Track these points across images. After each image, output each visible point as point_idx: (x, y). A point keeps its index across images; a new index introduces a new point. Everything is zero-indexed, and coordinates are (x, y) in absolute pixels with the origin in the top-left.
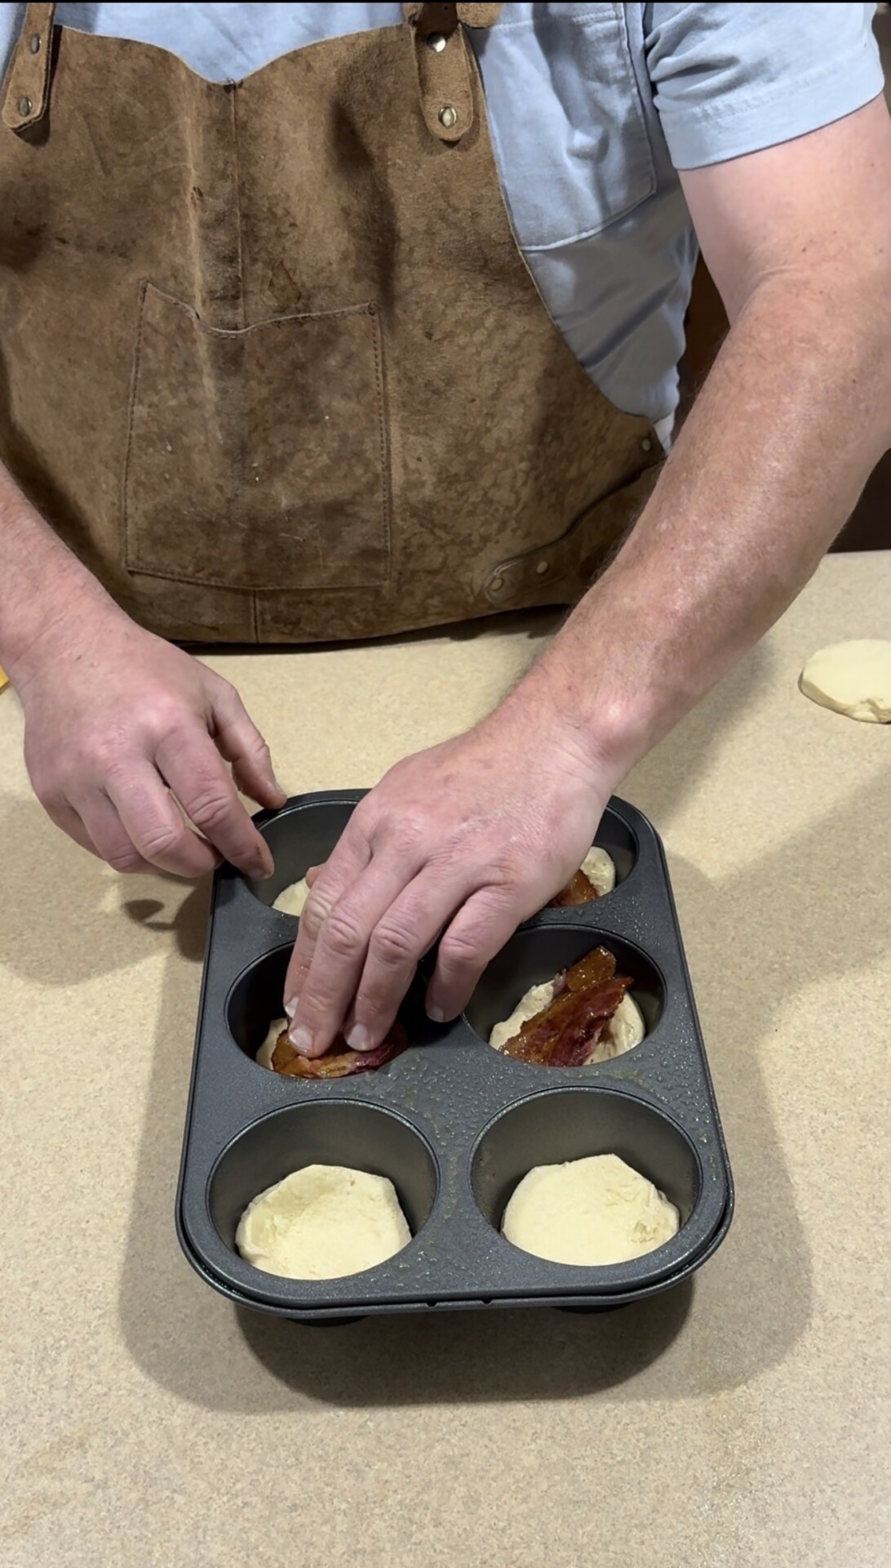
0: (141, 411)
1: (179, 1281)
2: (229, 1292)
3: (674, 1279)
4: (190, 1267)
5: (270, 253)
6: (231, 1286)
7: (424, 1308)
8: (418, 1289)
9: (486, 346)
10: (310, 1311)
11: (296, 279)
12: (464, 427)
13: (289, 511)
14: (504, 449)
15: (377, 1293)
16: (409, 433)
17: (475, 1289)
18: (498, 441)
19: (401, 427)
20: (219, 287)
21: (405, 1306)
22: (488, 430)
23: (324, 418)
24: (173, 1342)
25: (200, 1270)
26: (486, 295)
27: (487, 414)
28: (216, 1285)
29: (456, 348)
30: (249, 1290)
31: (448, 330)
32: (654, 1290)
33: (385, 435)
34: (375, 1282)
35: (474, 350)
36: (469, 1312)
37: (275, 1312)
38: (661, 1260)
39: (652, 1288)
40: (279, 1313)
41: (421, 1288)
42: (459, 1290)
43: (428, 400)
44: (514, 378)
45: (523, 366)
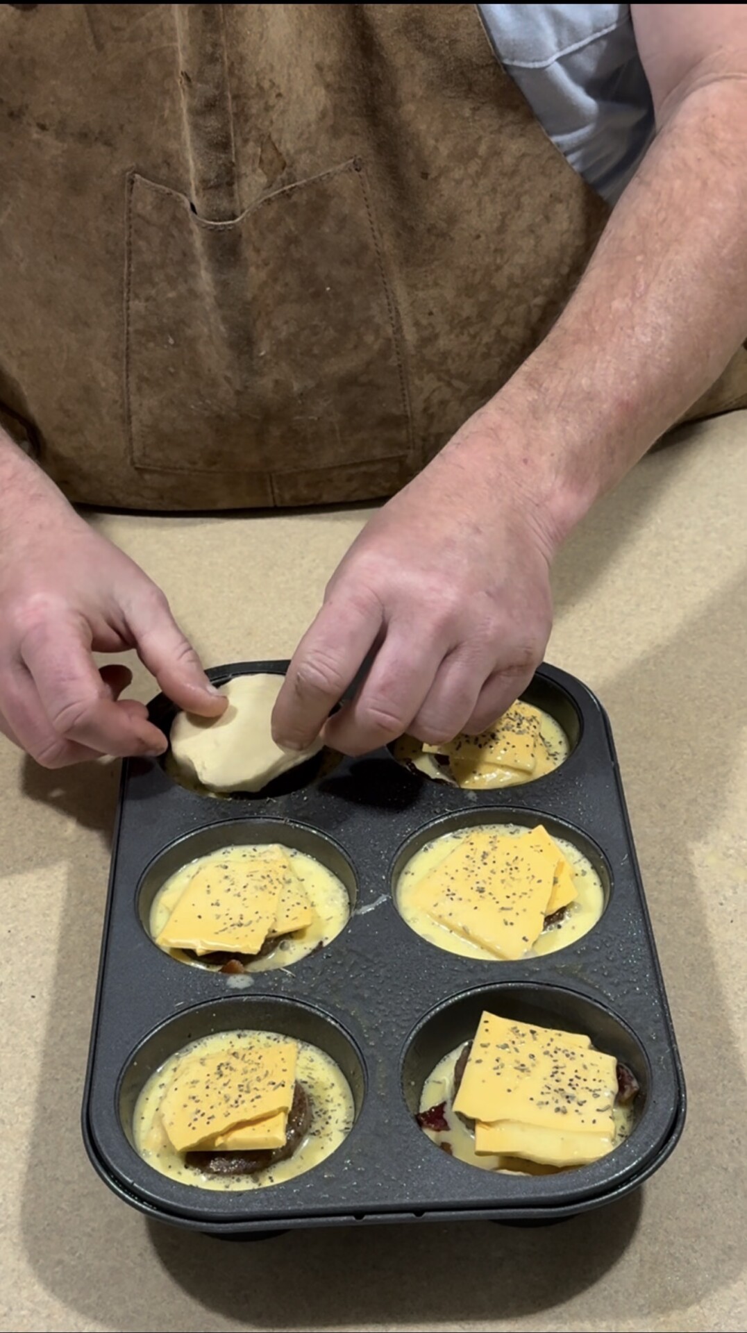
0: (137, 306)
1: (86, 1191)
2: (140, 1204)
3: (621, 1190)
4: (97, 1176)
5: (259, 129)
6: (142, 1198)
7: (351, 1221)
8: (343, 1201)
9: (482, 177)
10: (227, 1225)
11: (282, 149)
13: (302, 394)
14: (517, 286)
15: (301, 1205)
16: (417, 289)
17: (407, 1200)
18: (510, 278)
19: (406, 285)
20: (213, 175)
21: (330, 1219)
22: (499, 268)
23: (325, 289)
25: (109, 1180)
26: (474, 121)
27: (496, 251)
28: (127, 1196)
29: (453, 184)
30: (162, 1202)
31: (442, 166)
32: (600, 1202)
33: (391, 296)
34: (297, 1193)
35: (470, 182)
36: (399, 1225)
37: (189, 1226)
38: (608, 1169)
39: (597, 1200)
40: (194, 1227)
41: (348, 1200)
42: (389, 1202)
43: (433, 246)
44: (519, 207)
45: (526, 192)
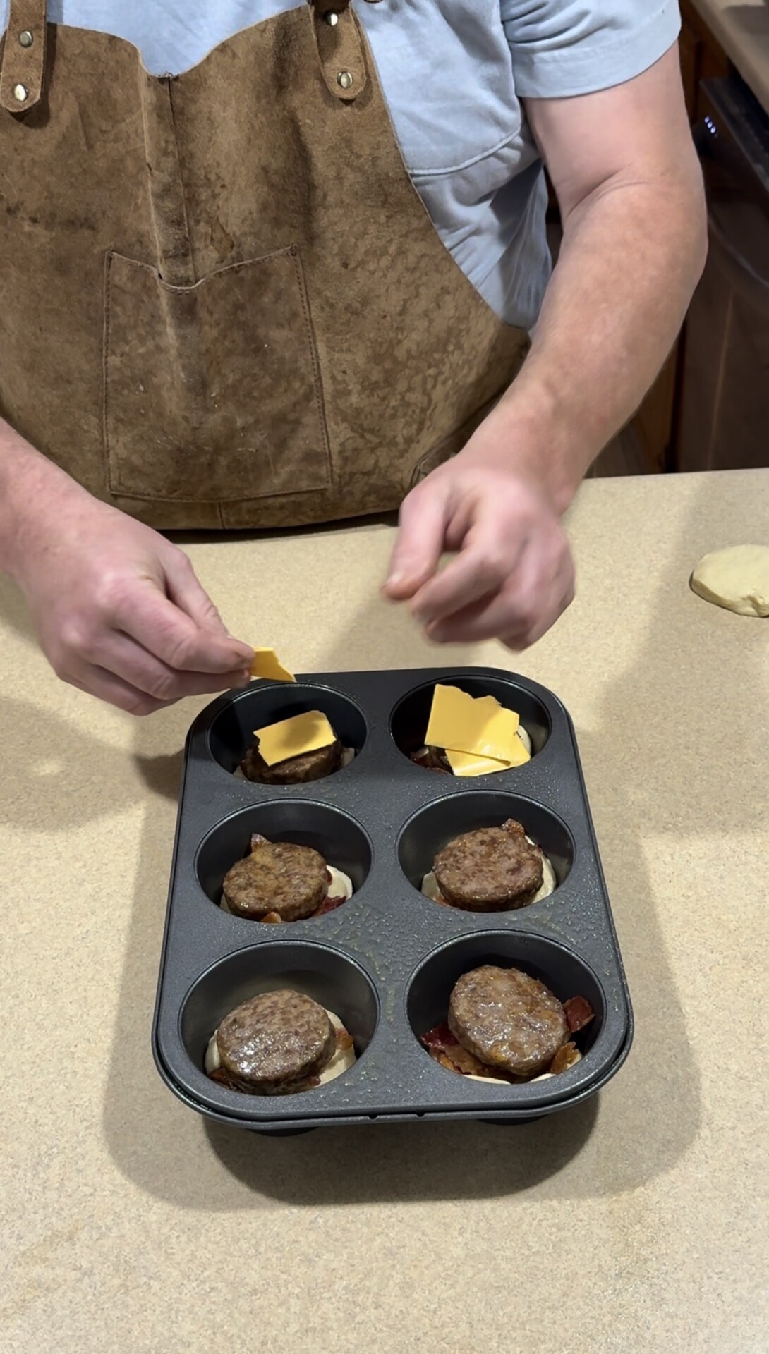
0: (114, 361)
1: (155, 1097)
2: (198, 1107)
3: (581, 1096)
5: (208, 213)
6: (200, 1102)
7: (367, 1120)
8: (360, 1104)
9: (391, 270)
10: (267, 1123)
11: (228, 230)
12: (380, 340)
13: (243, 428)
14: (414, 358)
15: (327, 1106)
16: (334, 351)
17: (411, 1104)
18: (409, 351)
19: (327, 347)
20: (171, 247)
21: (350, 1119)
22: (400, 342)
23: (263, 347)
24: (150, 1149)
25: (173, 1087)
26: (388, 226)
27: (398, 328)
28: (188, 1100)
29: (368, 274)
30: (216, 1105)
31: (360, 259)
32: (565, 1105)
33: (314, 352)
34: (324, 1098)
35: (383, 274)
36: (405, 1124)
37: (238, 1123)
38: (571, 1079)
39: (563, 1103)
40: (241, 1125)
41: (364, 1103)
42: (397, 1105)
43: (349, 321)
44: (417, 295)
45: (423, 284)
